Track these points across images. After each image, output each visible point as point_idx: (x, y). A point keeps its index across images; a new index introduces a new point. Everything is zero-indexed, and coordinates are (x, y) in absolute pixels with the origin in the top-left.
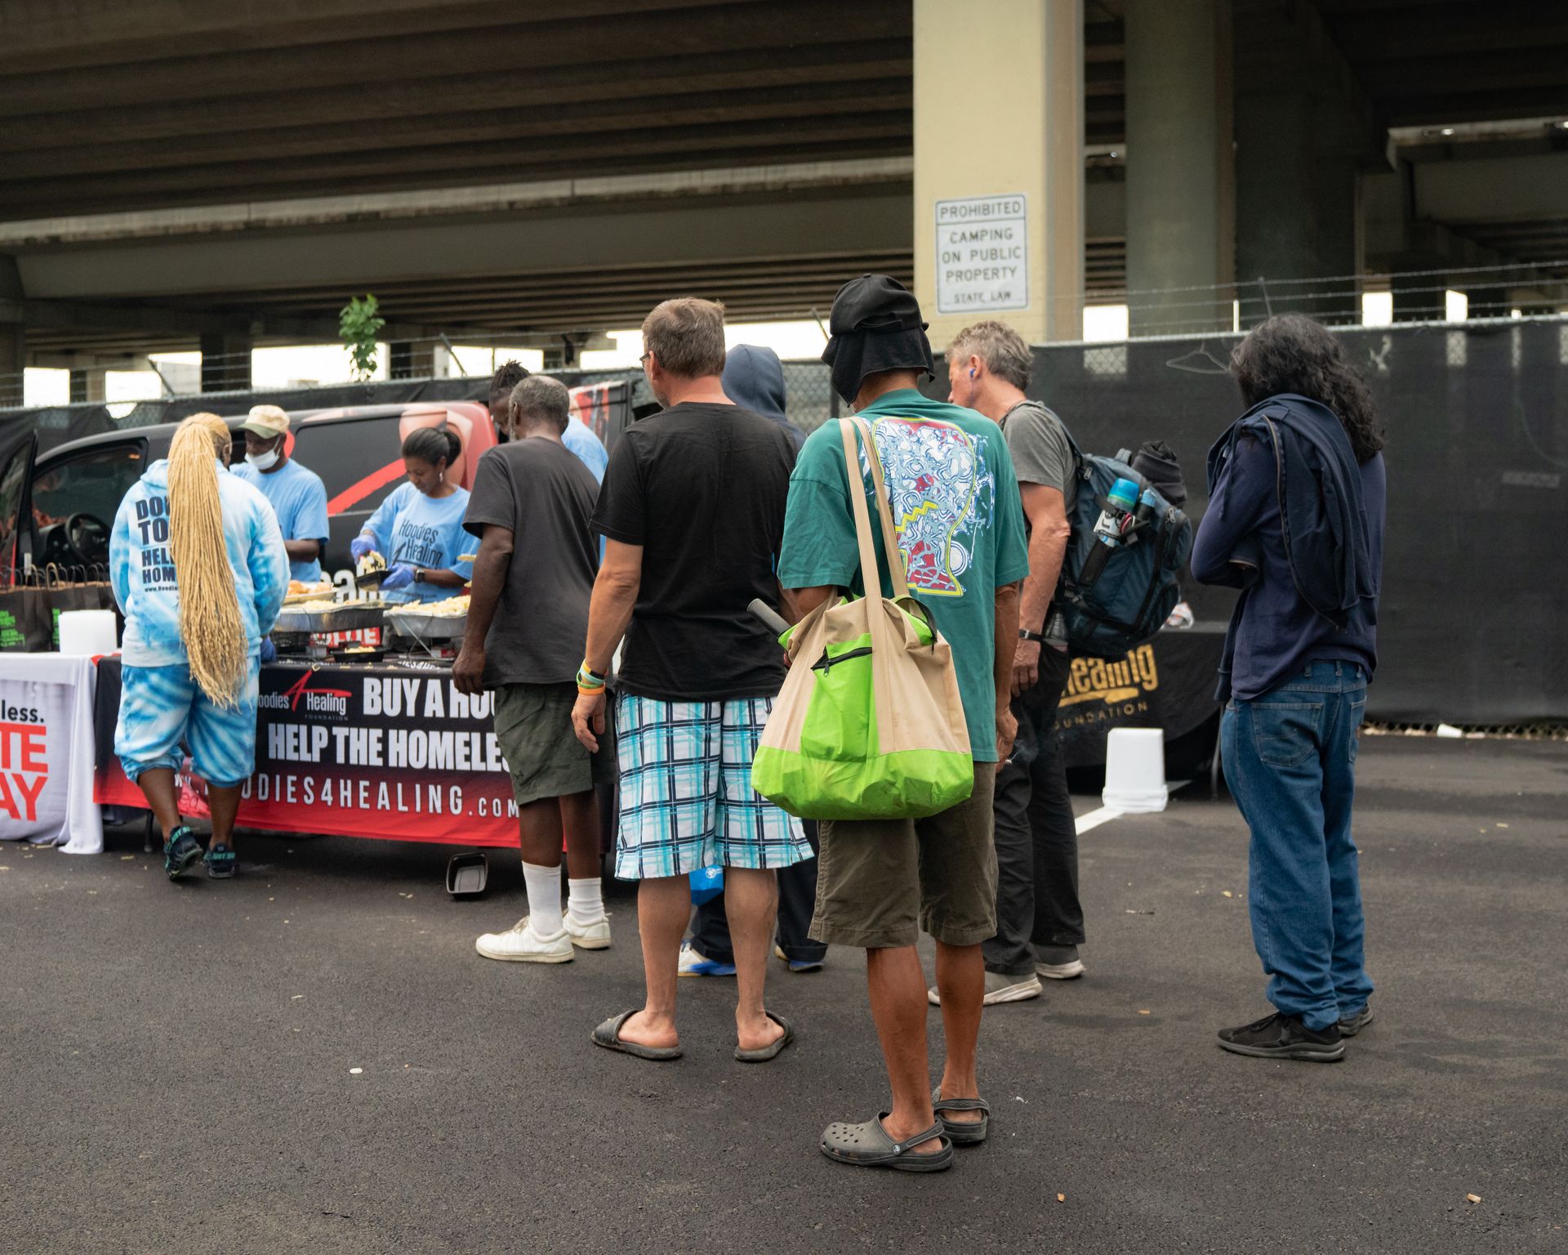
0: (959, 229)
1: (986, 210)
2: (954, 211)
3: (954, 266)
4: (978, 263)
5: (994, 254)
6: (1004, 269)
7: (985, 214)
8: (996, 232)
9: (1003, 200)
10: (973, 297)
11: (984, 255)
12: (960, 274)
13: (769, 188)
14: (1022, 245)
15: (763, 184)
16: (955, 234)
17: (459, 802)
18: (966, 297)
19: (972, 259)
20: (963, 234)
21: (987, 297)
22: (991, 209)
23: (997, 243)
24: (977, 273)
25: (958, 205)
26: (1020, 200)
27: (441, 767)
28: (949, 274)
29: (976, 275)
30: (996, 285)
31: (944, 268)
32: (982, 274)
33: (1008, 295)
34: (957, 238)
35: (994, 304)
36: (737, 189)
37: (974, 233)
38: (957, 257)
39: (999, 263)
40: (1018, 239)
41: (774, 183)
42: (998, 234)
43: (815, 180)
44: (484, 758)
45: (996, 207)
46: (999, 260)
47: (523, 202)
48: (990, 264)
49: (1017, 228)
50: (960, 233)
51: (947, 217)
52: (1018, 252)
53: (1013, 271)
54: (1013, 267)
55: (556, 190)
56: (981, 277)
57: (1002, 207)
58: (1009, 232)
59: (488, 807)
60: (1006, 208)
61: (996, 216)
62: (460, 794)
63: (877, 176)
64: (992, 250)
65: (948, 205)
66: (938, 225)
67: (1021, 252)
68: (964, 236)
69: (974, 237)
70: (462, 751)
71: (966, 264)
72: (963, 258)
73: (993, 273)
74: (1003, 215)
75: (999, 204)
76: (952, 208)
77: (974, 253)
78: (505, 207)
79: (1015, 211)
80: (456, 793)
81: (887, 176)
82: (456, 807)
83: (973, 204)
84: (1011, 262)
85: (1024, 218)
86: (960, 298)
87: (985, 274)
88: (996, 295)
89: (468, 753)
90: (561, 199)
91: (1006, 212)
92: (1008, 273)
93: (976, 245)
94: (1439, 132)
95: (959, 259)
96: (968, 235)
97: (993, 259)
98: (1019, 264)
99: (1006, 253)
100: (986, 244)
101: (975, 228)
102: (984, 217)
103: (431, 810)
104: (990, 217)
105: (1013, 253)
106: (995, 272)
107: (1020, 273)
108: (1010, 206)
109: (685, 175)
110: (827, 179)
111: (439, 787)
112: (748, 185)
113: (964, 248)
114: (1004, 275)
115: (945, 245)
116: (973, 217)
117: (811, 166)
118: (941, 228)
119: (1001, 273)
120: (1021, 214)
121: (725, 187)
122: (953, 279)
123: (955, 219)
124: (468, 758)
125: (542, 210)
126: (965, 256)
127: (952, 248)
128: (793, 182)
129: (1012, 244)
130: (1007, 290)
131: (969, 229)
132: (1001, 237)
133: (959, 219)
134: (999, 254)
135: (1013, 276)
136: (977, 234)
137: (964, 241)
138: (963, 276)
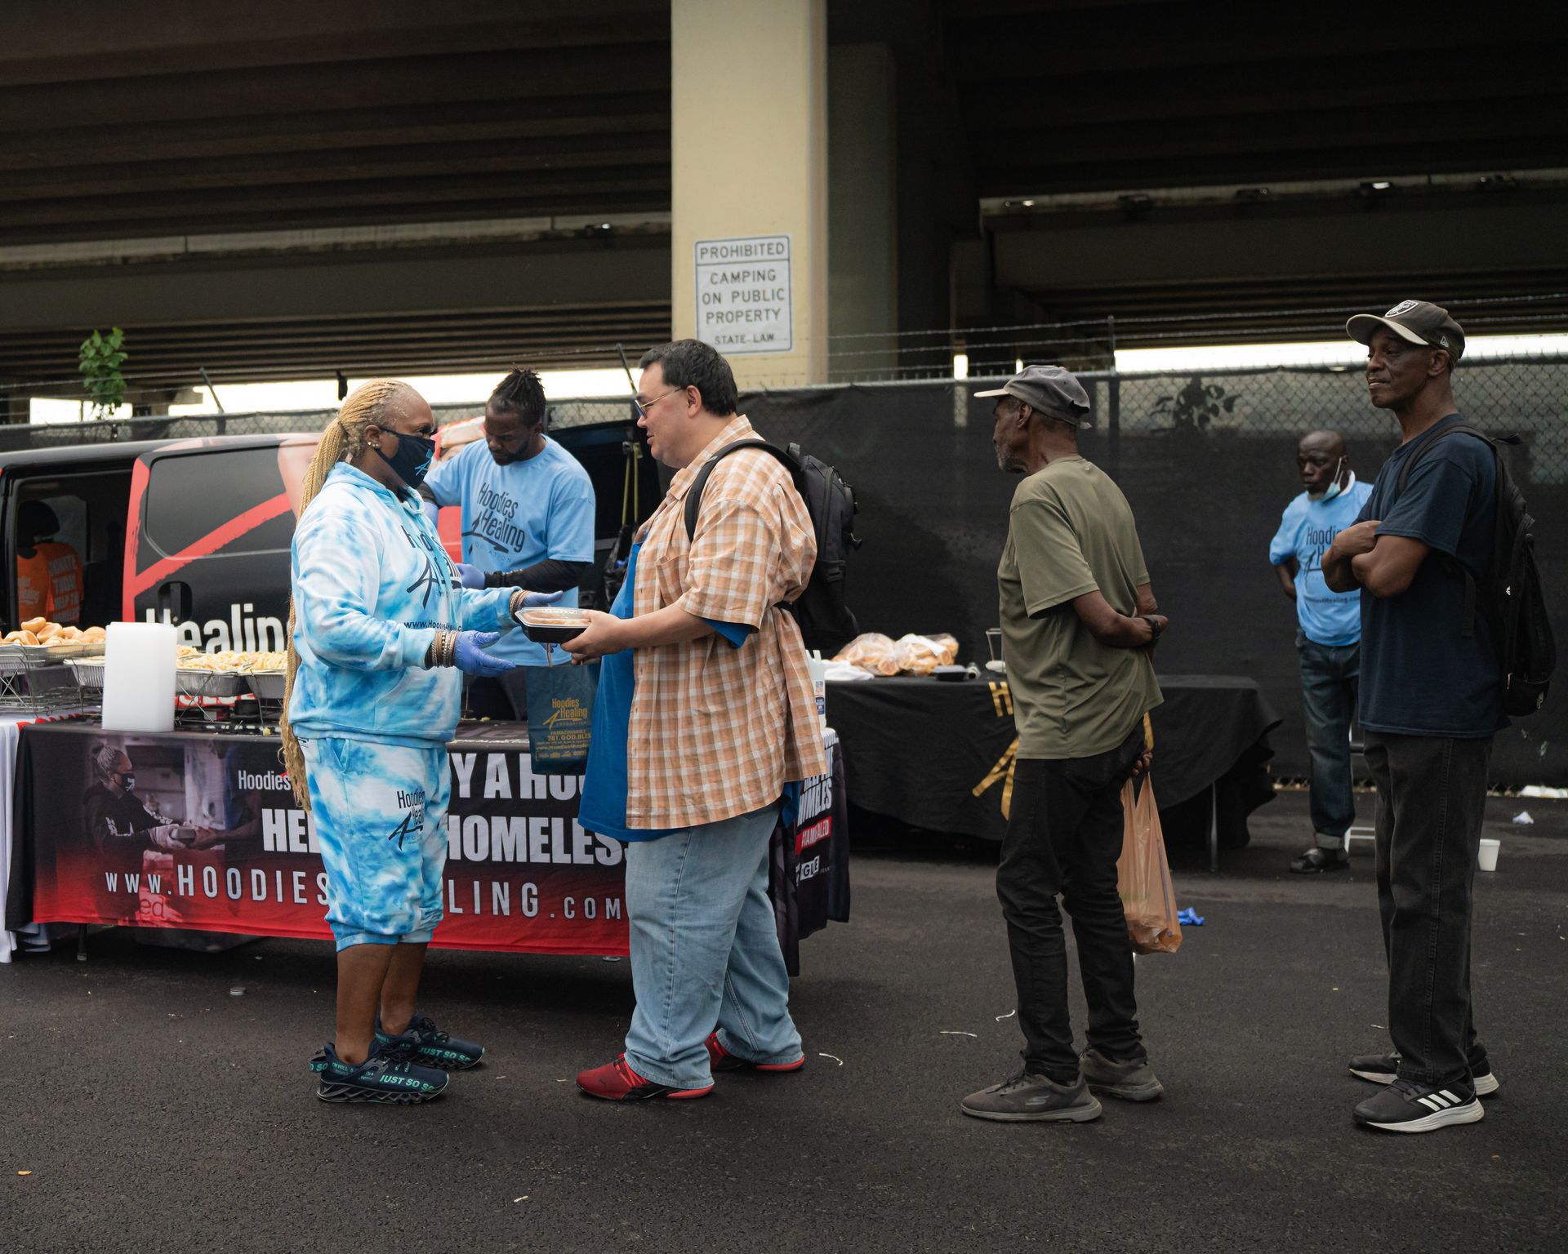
0: (720, 270)
1: (748, 251)
2: (714, 252)
3: (715, 308)
4: (739, 305)
5: (756, 296)
6: (767, 311)
7: (747, 255)
8: (759, 273)
9: (766, 241)
10: (734, 339)
11: (746, 298)
12: (720, 316)
13: (379, 247)
14: (786, 287)
15: (373, 243)
16: (716, 274)
17: (535, 902)
18: (727, 339)
19: (733, 301)
20: (724, 275)
21: (749, 337)
22: (753, 250)
23: (760, 285)
24: (739, 314)
25: (719, 245)
26: (784, 241)
27: (509, 858)
28: (709, 316)
29: (738, 316)
30: (759, 327)
31: (704, 310)
32: (744, 316)
33: (771, 337)
34: (717, 279)
35: (756, 346)
36: (348, 248)
37: (735, 275)
38: (718, 298)
39: (762, 305)
40: (782, 281)
41: (384, 243)
42: (761, 276)
43: (424, 240)
44: (568, 849)
45: (759, 248)
46: (762, 301)
47: (138, 257)
48: (752, 305)
49: (781, 269)
50: (721, 274)
51: (707, 258)
52: (782, 294)
53: (776, 314)
54: (776, 309)
55: (170, 246)
56: (743, 319)
57: (765, 248)
58: (772, 274)
59: (578, 907)
60: (769, 249)
61: (759, 257)
62: (535, 892)
63: (483, 237)
64: (754, 291)
65: (709, 246)
66: (697, 265)
67: (785, 294)
68: (724, 277)
69: (735, 278)
70: (538, 840)
71: (726, 306)
72: (723, 299)
73: (756, 315)
74: (766, 256)
75: (762, 245)
76: (712, 248)
77: (735, 294)
78: (119, 261)
79: (778, 253)
80: (530, 890)
81: (495, 237)
82: (530, 908)
83: (734, 245)
84: (775, 304)
85: (789, 260)
86: (721, 340)
87: (747, 316)
88: (758, 338)
89: (547, 842)
90: (175, 255)
91: (769, 253)
92: (771, 314)
93: (738, 286)
94: (1021, 203)
95: (719, 300)
96: (729, 276)
97: (755, 300)
98: (784, 306)
99: (769, 295)
100: (749, 285)
101: (736, 269)
102: (744, 258)
103: (496, 912)
104: (753, 257)
105: (776, 295)
106: (758, 314)
107: (784, 315)
108: (774, 250)
109: (297, 233)
110: (435, 239)
111: (506, 885)
112: (359, 244)
113: (725, 290)
114: (767, 318)
115: (705, 286)
116: (735, 258)
117: (420, 226)
118: (700, 268)
119: (764, 315)
120: (785, 255)
121: (336, 245)
122: (713, 321)
123: (715, 260)
124: (547, 848)
125: (156, 265)
126: (726, 297)
127: (712, 289)
128: (402, 241)
129: (776, 285)
130: (771, 332)
131: (730, 270)
132: (764, 278)
133: (720, 259)
134: (761, 295)
135: (776, 318)
136: (738, 276)
137: (725, 282)
138: (724, 318)
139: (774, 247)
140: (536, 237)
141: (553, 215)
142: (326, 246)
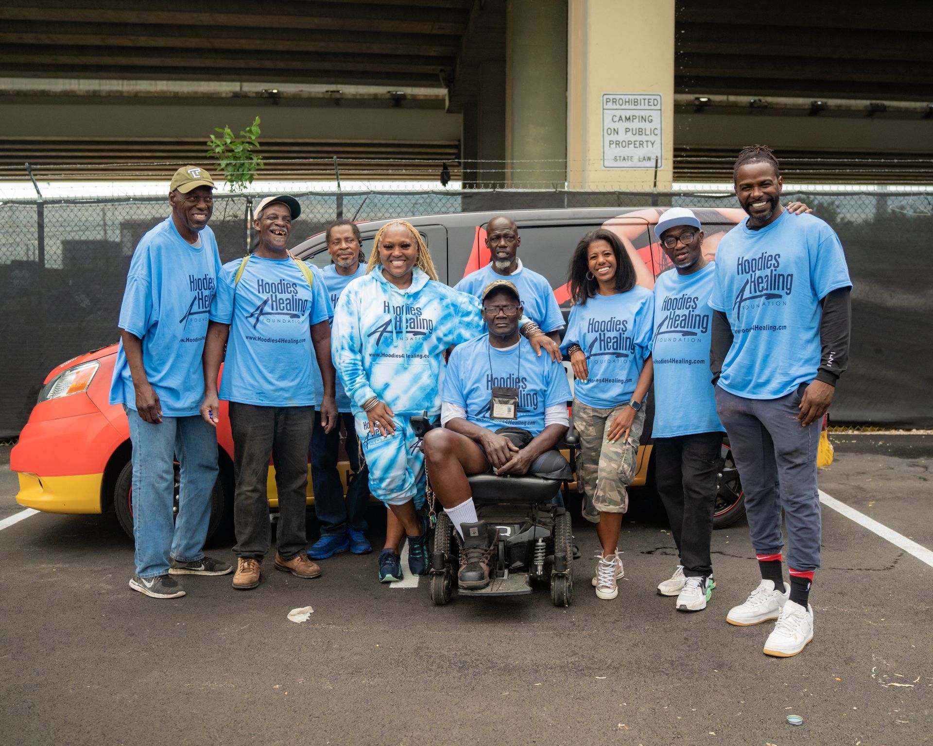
0: (618, 113)
1: (636, 102)
2: (614, 101)
3: (614, 138)
4: (630, 137)
5: (640, 131)
6: (647, 141)
7: (635, 105)
8: (642, 117)
9: (647, 97)
10: (625, 159)
11: (634, 133)
12: (618, 143)
13: (125, 94)
14: (659, 127)
15: (121, 92)
16: (615, 116)
18: (622, 158)
19: (626, 134)
20: (621, 117)
21: (636, 158)
22: (639, 102)
23: (643, 125)
24: (629, 143)
25: (618, 97)
26: (658, 98)
28: (611, 143)
29: (629, 144)
30: (642, 152)
31: (608, 138)
32: (633, 144)
33: (649, 159)
34: (616, 119)
35: (640, 164)
36: (104, 94)
37: (628, 117)
38: (616, 132)
39: (644, 138)
40: (656, 123)
41: (128, 92)
42: (643, 119)
43: (155, 92)
45: (643, 101)
46: (644, 135)
48: (638, 138)
49: (656, 115)
50: (618, 116)
51: (610, 105)
52: (656, 132)
53: (653, 144)
54: (652, 141)
56: (631, 146)
57: (646, 101)
58: (650, 118)
60: (649, 102)
61: (643, 107)
63: (196, 93)
64: (639, 129)
65: (611, 97)
66: (603, 109)
67: (658, 132)
68: (621, 118)
69: (628, 119)
71: (621, 137)
72: (620, 133)
73: (640, 144)
74: (647, 107)
75: (644, 99)
76: (613, 99)
77: (627, 130)
79: (654, 105)
81: (203, 93)
83: (627, 98)
84: (652, 138)
85: (661, 110)
86: (618, 158)
87: (635, 144)
88: (641, 159)
91: (649, 105)
92: (650, 144)
93: (628, 125)
95: (617, 133)
96: (623, 118)
97: (639, 135)
98: (657, 139)
99: (648, 132)
100: (635, 125)
101: (629, 114)
102: (633, 107)
104: (639, 107)
105: (653, 132)
107: (657, 145)
108: (652, 103)
109: (67, 81)
110: (164, 92)
112: (111, 92)
113: (621, 126)
114: (647, 147)
115: (608, 123)
116: (627, 106)
117: (153, 82)
118: (605, 111)
119: (645, 144)
120: (658, 107)
121: (95, 92)
122: (614, 145)
123: (615, 107)
126: (622, 131)
127: (613, 126)
128: (141, 92)
129: (652, 126)
130: (649, 156)
131: (624, 114)
132: (645, 121)
133: (618, 107)
134: (644, 131)
135: (653, 147)
136: (629, 118)
137: (621, 121)
138: (620, 145)
139: (652, 101)
140: (230, 95)
141: (241, 81)
142: (88, 91)
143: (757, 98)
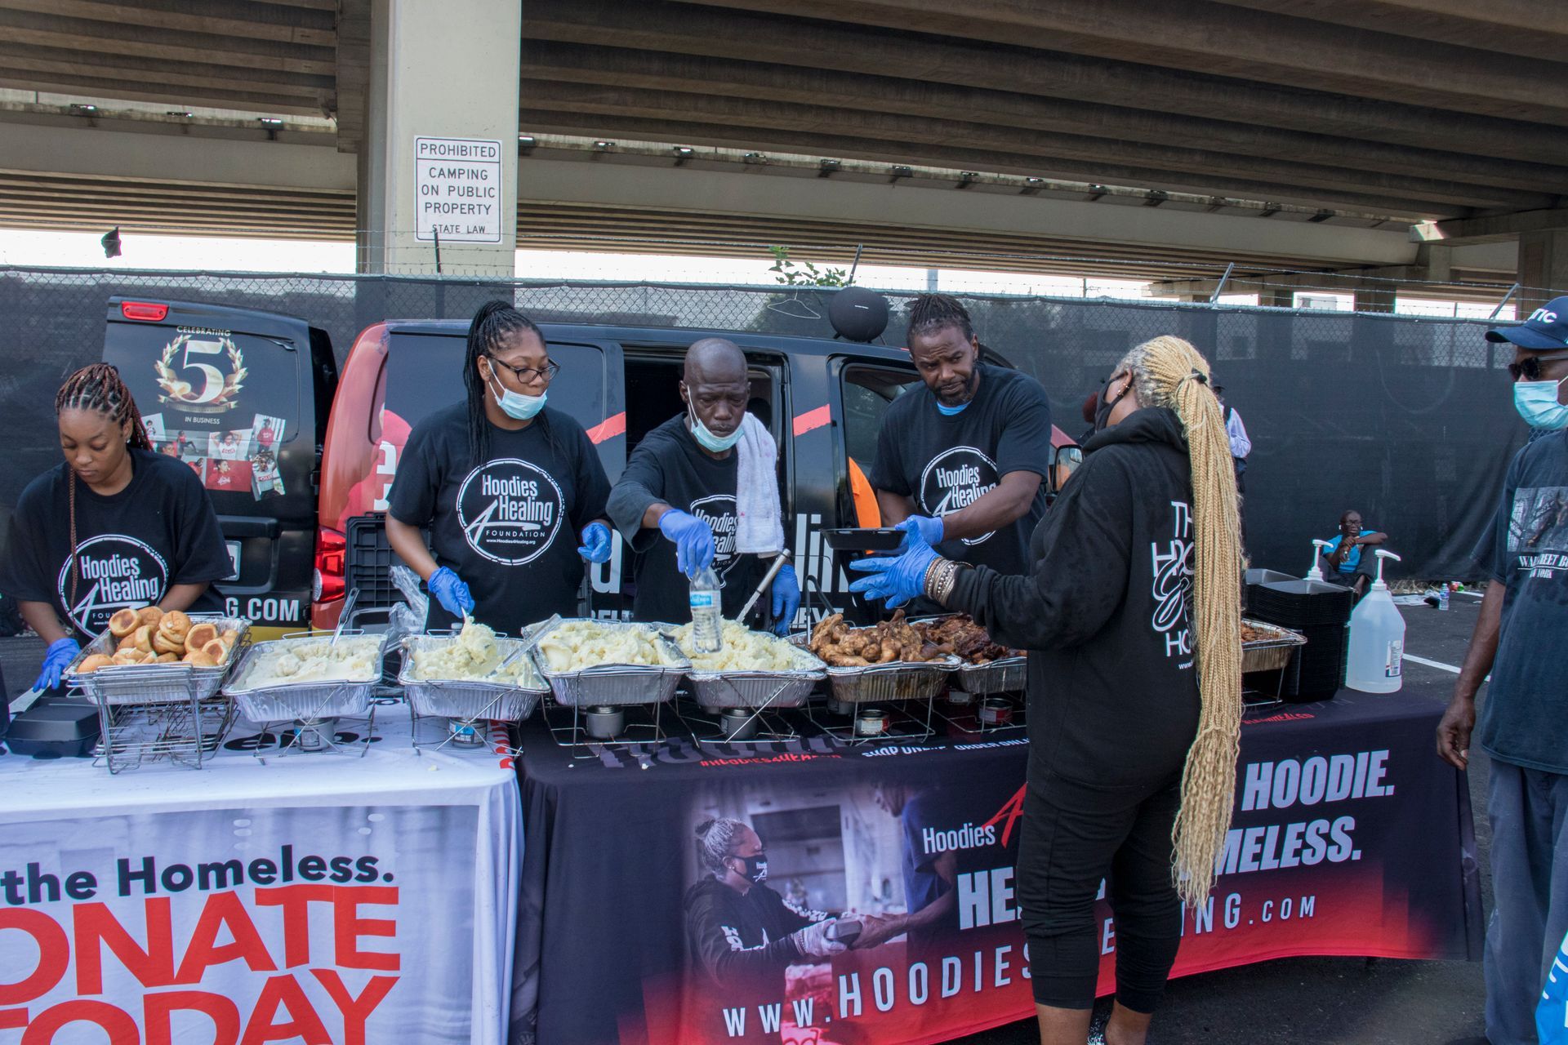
0: (439, 165)
1: (464, 151)
2: (433, 149)
3: (433, 199)
4: (455, 198)
5: (470, 191)
6: (479, 206)
7: (462, 155)
8: (473, 171)
9: (480, 145)
10: (450, 228)
11: (461, 193)
12: (437, 207)
14: (496, 187)
16: (434, 169)
18: (443, 228)
19: (449, 194)
20: (442, 170)
21: (463, 229)
22: (468, 151)
23: (473, 183)
24: (454, 207)
25: (438, 143)
26: (496, 146)
28: (428, 205)
30: (472, 220)
31: (423, 200)
32: (459, 209)
33: (482, 229)
34: (436, 173)
35: (469, 237)
38: (435, 190)
39: (474, 200)
40: (493, 181)
42: (475, 174)
45: (473, 150)
46: (475, 197)
48: (466, 200)
49: (492, 170)
50: (438, 169)
51: (426, 154)
52: (492, 192)
53: (487, 209)
54: (487, 205)
56: (458, 211)
57: (479, 150)
58: (484, 173)
60: (482, 151)
61: (473, 158)
64: (468, 188)
65: (429, 142)
66: (417, 159)
67: (494, 193)
68: (442, 172)
69: (452, 174)
71: (442, 198)
72: (441, 192)
73: (469, 209)
74: (479, 158)
75: (476, 147)
76: (431, 145)
77: (451, 189)
79: (490, 156)
83: (452, 144)
84: (486, 201)
85: (499, 163)
86: (438, 227)
87: (462, 209)
88: (471, 230)
91: (482, 155)
92: (483, 209)
93: (453, 181)
95: (437, 193)
96: (446, 173)
97: (469, 196)
98: (493, 203)
99: (481, 193)
100: (463, 182)
101: (453, 166)
102: (460, 157)
104: (467, 158)
105: (488, 192)
106: (471, 208)
107: (494, 211)
108: (486, 153)
113: (443, 183)
114: (479, 213)
115: (423, 178)
116: (451, 156)
118: (420, 162)
119: (476, 210)
120: (496, 158)
122: (431, 210)
123: (433, 156)
126: (443, 190)
127: (431, 182)
129: (487, 184)
130: (482, 225)
131: (446, 166)
132: (477, 177)
133: (439, 156)
134: (475, 191)
135: (487, 213)
136: (454, 172)
137: (442, 177)
138: (441, 209)
139: (487, 150)
141: (37, 90)
143: (753, 152)
